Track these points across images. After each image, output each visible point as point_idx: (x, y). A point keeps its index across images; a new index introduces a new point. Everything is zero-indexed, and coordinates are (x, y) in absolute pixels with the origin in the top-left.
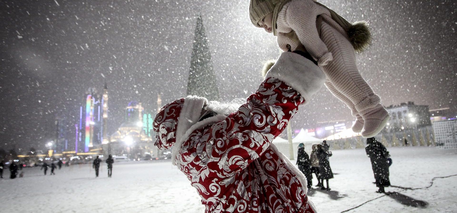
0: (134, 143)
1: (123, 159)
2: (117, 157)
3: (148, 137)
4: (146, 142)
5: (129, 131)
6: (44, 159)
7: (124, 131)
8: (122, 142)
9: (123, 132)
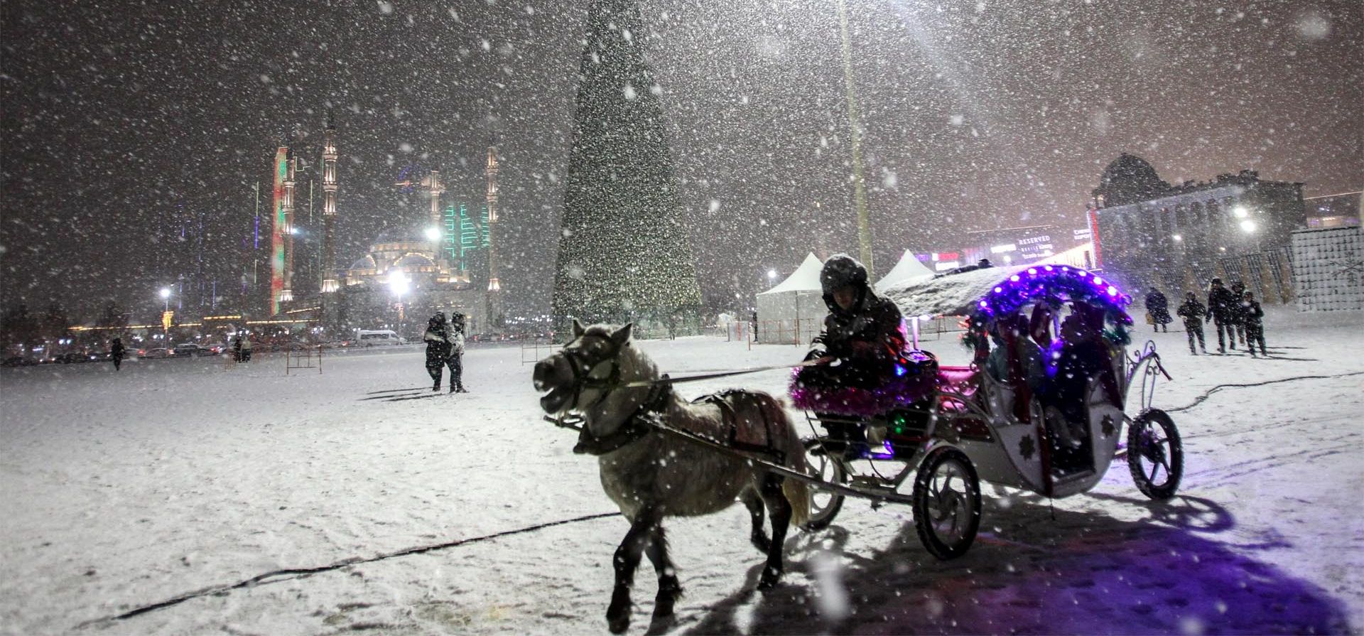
0: (417, 290)
1: (385, 336)
2: (366, 332)
3: (459, 273)
4: (452, 287)
5: (403, 253)
6: (149, 337)
7: (387, 255)
8: (379, 289)
9: (383, 257)
